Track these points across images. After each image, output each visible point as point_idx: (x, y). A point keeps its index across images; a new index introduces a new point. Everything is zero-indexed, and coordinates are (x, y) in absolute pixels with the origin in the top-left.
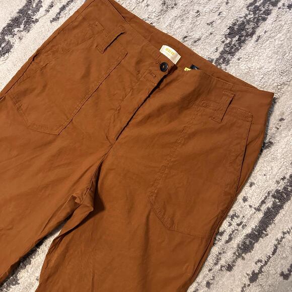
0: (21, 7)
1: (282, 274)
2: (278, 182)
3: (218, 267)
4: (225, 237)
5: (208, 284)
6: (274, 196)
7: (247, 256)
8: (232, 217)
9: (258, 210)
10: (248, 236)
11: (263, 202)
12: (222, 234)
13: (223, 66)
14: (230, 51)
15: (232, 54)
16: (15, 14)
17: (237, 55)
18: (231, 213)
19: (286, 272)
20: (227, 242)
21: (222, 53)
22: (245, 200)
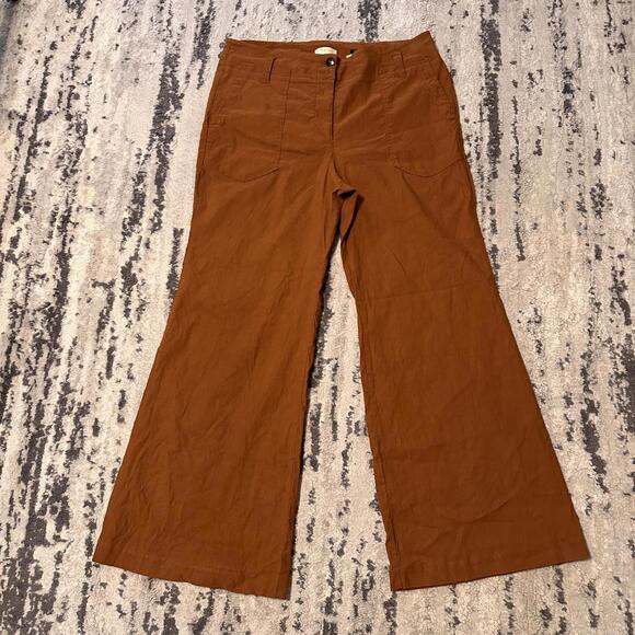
0: (158, 93)
1: (535, 153)
2: (481, 94)
3: (486, 180)
4: (474, 155)
5: (489, 198)
6: (486, 105)
7: (501, 158)
8: (468, 138)
9: (482, 121)
10: (490, 143)
11: (481, 114)
12: (469, 155)
13: (375, 40)
14: (371, 27)
15: (376, 27)
16: (156, 102)
17: (380, 26)
18: (464, 136)
19: (536, 149)
20: (478, 158)
21: (367, 31)
22: (467, 121)
